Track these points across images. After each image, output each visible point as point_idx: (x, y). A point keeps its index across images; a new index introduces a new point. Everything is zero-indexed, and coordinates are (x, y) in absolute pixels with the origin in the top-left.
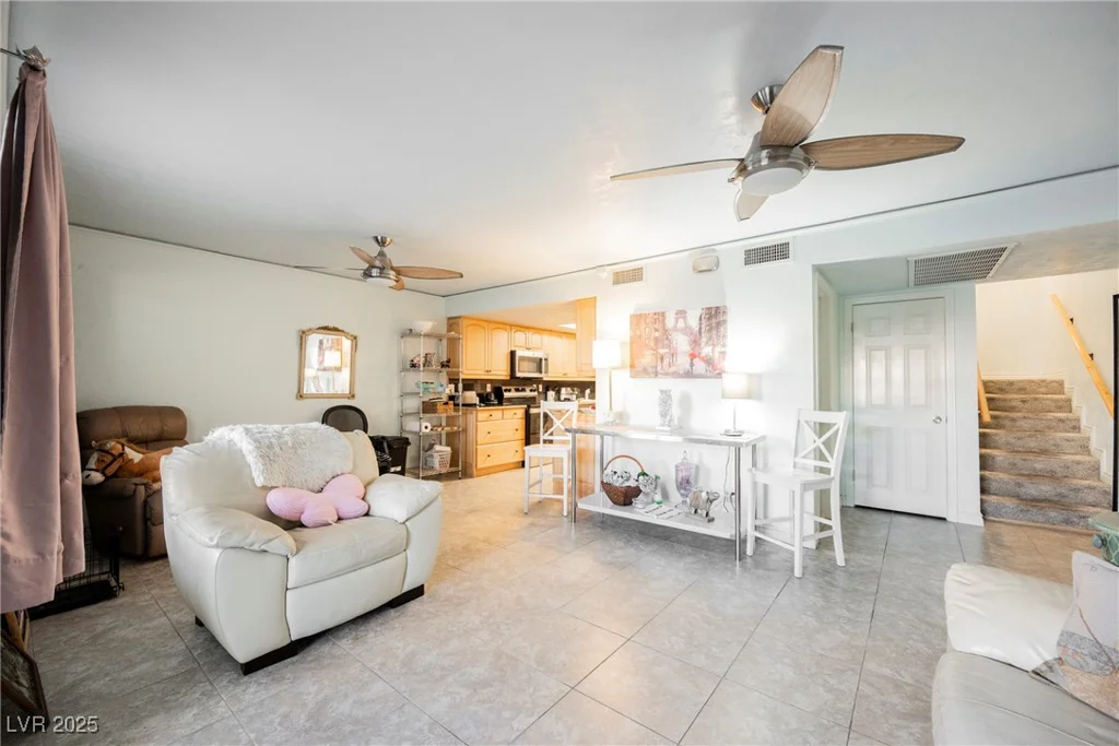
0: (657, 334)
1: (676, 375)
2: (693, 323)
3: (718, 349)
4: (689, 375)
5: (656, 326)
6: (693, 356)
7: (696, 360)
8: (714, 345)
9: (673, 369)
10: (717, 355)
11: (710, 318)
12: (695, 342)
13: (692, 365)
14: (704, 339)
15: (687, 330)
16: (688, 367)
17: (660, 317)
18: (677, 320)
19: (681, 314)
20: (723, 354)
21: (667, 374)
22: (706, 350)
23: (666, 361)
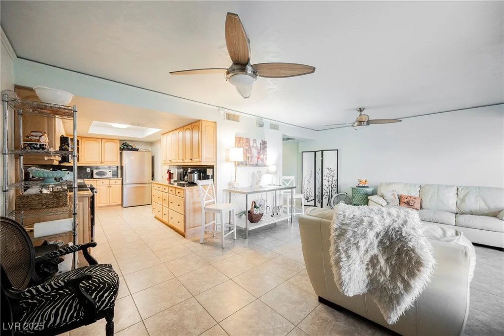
0: (247, 148)
1: (253, 165)
2: (259, 145)
3: (265, 156)
4: (257, 165)
5: (247, 144)
6: (258, 158)
7: (259, 160)
8: (264, 155)
9: (252, 163)
10: (265, 159)
11: (263, 145)
12: (259, 153)
13: (258, 162)
14: (261, 152)
15: (256, 148)
16: (256, 162)
17: (248, 140)
18: (253, 144)
19: (255, 141)
20: (266, 158)
21: (250, 165)
22: (262, 156)
23: (250, 159)
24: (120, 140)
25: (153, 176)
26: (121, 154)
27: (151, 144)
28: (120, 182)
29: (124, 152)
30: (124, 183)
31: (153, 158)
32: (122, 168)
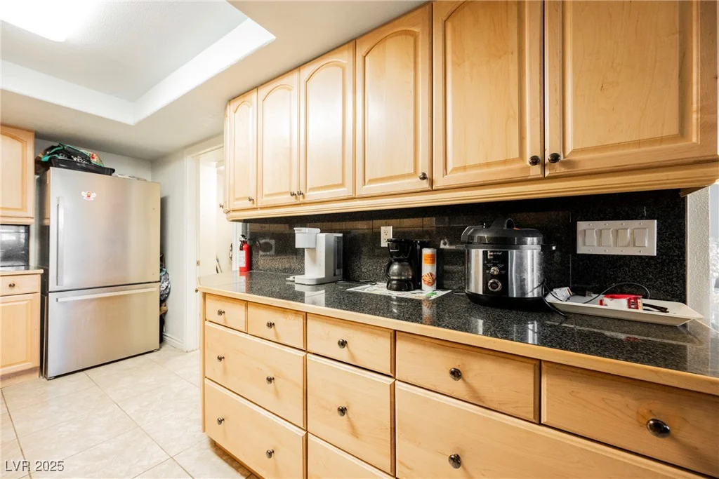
24: (39, 136)
25: (163, 259)
26: (42, 185)
27: (154, 161)
28: (34, 283)
29: (54, 173)
30: (52, 286)
31: (163, 202)
32: (44, 232)
